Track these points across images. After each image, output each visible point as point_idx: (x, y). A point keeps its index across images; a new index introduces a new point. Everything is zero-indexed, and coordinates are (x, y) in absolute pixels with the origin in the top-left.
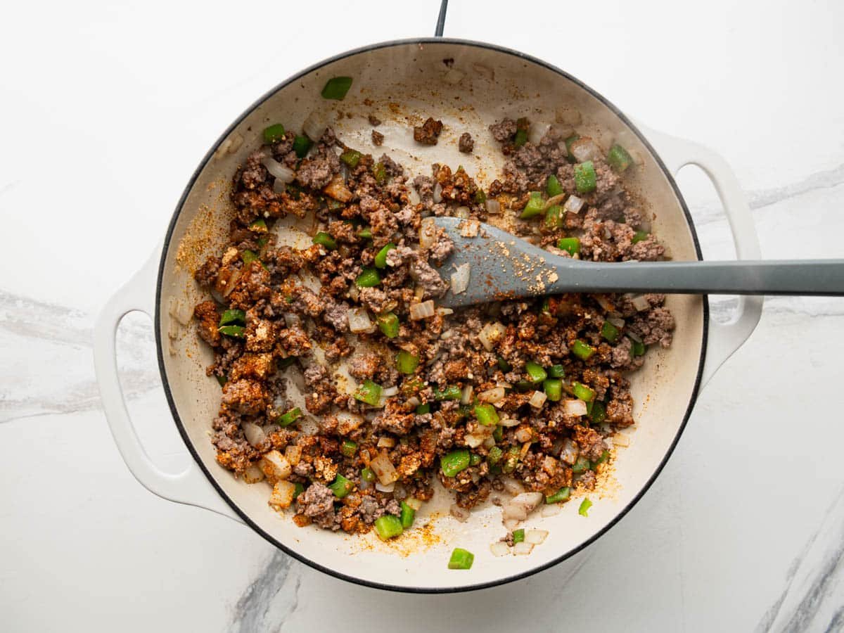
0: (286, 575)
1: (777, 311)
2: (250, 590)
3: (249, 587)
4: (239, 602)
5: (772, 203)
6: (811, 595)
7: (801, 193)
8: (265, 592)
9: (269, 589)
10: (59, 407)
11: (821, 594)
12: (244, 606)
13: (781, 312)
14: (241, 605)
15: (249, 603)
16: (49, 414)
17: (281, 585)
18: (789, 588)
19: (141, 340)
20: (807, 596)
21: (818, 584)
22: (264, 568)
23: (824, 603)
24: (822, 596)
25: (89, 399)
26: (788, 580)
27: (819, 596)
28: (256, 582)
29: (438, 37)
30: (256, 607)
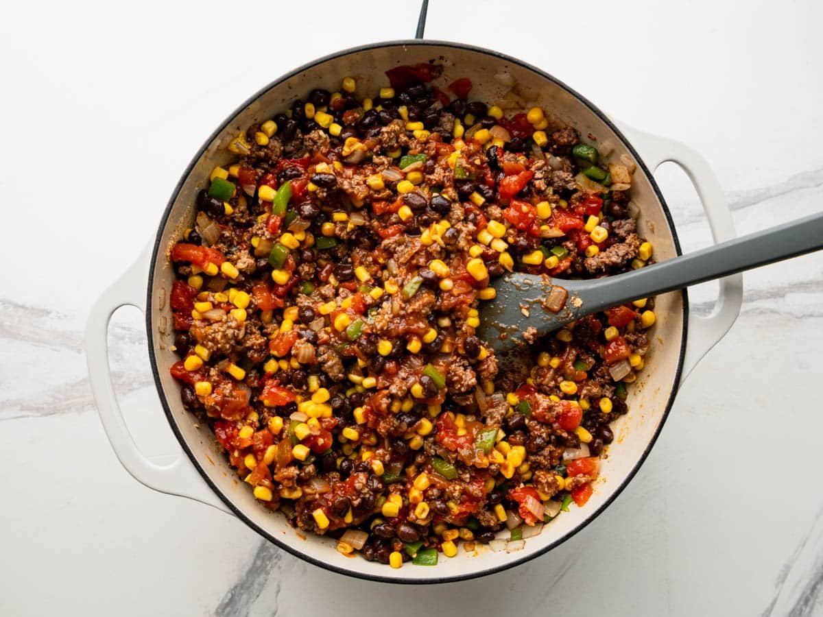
0: (266, 580)
1: (761, 313)
2: (230, 595)
3: (229, 592)
4: (218, 608)
5: (754, 204)
6: (802, 603)
7: (783, 193)
8: (245, 597)
9: (249, 594)
10: (38, 409)
11: (811, 602)
12: (223, 611)
13: (765, 313)
14: (220, 611)
15: (228, 609)
16: (28, 416)
17: (260, 591)
18: (778, 595)
19: (121, 342)
20: (798, 604)
21: (809, 592)
22: (244, 574)
23: (815, 611)
24: (813, 605)
25: (67, 402)
26: (777, 586)
27: (809, 604)
28: (236, 587)
30: (235, 613)
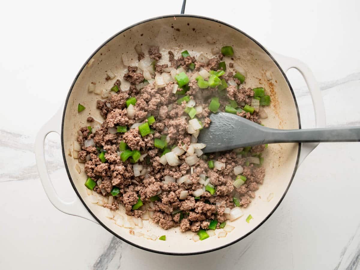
0: (115, 252)
2: (99, 259)
3: (99, 257)
4: (95, 264)
5: (331, 87)
6: (352, 264)
8: (106, 260)
9: (108, 258)
10: (16, 178)
11: (356, 264)
12: (97, 266)
14: (95, 266)
15: (99, 265)
16: (12, 180)
17: (113, 257)
18: (341, 260)
20: (350, 265)
21: (355, 259)
22: (106, 249)
25: (29, 174)
26: (341, 257)
27: (355, 265)
28: (102, 255)
29: (182, 14)
30: (102, 267)
